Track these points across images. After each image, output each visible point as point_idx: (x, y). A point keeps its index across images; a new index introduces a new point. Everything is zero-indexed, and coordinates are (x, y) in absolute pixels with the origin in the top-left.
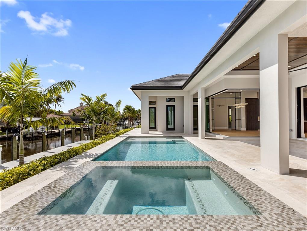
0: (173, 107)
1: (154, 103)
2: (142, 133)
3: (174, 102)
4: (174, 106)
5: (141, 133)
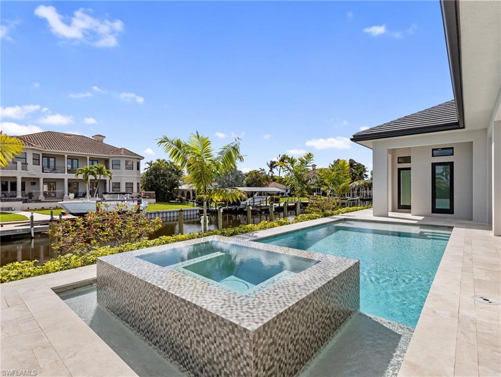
0: (449, 167)
1: (407, 159)
2: (374, 214)
3: (453, 155)
4: (451, 164)
5: (372, 215)
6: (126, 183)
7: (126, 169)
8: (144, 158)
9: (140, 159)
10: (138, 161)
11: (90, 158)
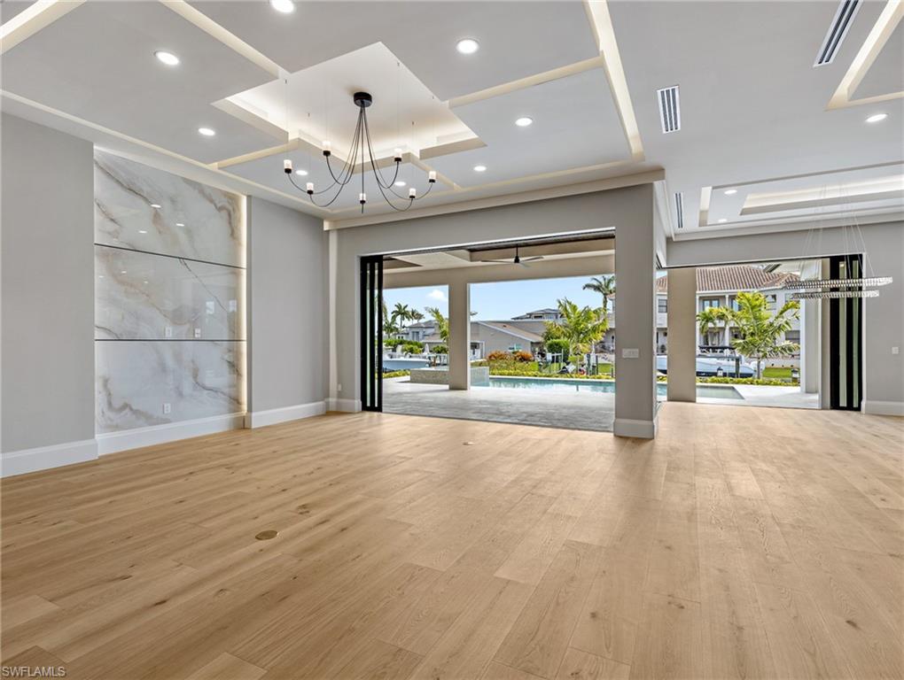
11: (730, 296)
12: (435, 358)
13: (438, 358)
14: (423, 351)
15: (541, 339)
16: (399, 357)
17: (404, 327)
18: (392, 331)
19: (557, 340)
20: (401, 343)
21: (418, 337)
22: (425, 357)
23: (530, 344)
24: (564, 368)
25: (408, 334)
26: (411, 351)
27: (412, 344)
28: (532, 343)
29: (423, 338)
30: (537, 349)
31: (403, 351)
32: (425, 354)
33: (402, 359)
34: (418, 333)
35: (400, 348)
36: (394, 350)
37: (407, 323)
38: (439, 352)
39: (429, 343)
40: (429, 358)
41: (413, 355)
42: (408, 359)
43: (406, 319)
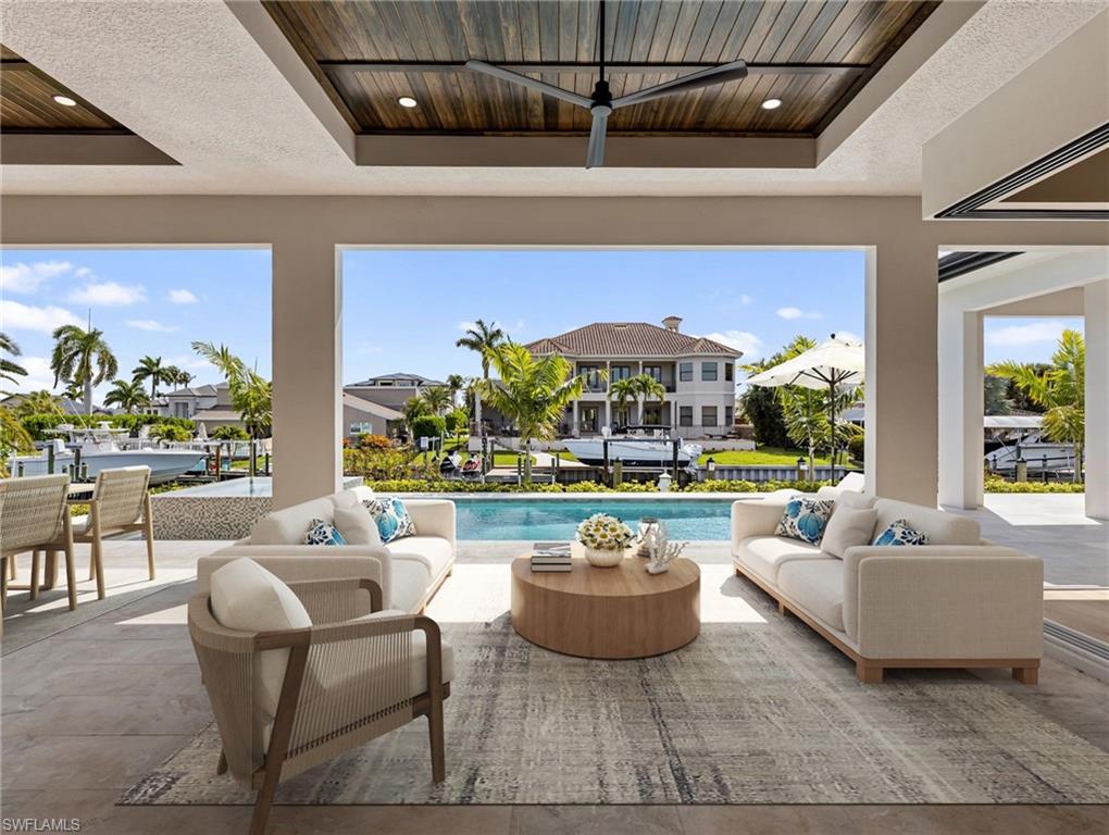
6: (703, 408)
7: (703, 380)
8: (742, 354)
9: (734, 358)
10: (729, 362)
11: (644, 363)
12: (218, 448)
13: (225, 447)
14: (195, 435)
15: (401, 415)
16: (144, 445)
17: (159, 395)
18: (134, 401)
19: (428, 418)
20: (150, 422)
21: (186, 414)
22: (195, 448)
23: (385, 423)
24: (447, 459)
25: (167, 406)
26: (170, 435)
27: (172, 423)
28: (388, 421)
29: (195, 414)
30: (395, 430)
31: (151, 436)
32: (199, 440)
33: (149, 450)
34: (186, 405)
35: (145, 430)
36: (135, 434)
37: (163, 388)
38: (225, 437)
39: (205, 421)
40: (207, 448)
41: (175, 443)
42: (162, 451)
43: (162, 383)
